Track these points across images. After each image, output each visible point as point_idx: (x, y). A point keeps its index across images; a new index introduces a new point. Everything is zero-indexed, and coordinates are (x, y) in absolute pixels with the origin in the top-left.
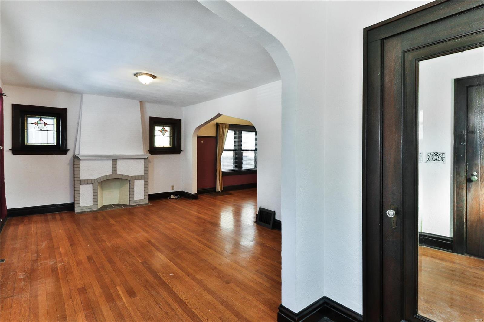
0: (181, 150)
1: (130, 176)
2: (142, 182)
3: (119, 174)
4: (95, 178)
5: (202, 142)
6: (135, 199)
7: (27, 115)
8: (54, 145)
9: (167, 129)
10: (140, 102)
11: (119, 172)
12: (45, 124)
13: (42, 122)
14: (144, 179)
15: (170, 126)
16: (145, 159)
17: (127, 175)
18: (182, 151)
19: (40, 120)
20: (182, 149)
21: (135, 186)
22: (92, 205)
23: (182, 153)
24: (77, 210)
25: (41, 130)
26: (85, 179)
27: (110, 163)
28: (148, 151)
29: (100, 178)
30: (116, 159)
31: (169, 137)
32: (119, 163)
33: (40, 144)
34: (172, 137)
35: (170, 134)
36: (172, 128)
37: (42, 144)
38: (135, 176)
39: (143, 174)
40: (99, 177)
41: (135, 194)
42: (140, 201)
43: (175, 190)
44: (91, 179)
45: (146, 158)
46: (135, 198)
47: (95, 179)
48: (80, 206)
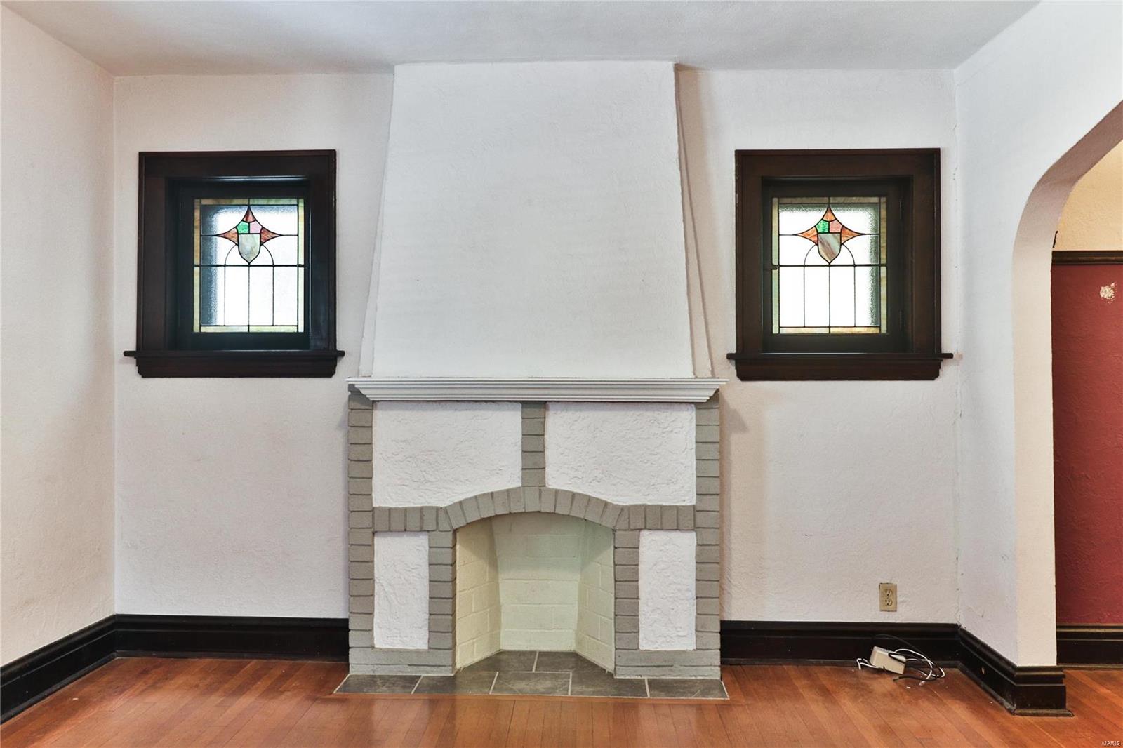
0: (945, 350)
1: (616, 506)
2: (685, 543)
3: (557, 492)
4: (442, 505)
5: (1107, 292)
6: (644, 645)
7: (201, 198)
8: (294, 330)
9: (859, 219)
10: (678, 68)
11: (557, 479)
12: (266, 235)
13: (255, 228)
14: (695, 528)
15: (875, 200)
16: (698, 405)
17: (598, 496)
18: (950, 356)
19: (246, 219)
20: (950, 342)
21: (641, 566)
22: (422, 645)
23: (947, 369)
24: (359, 664)
25: (249, 265)
26: (393, 505)
27: (511, 422)
28: (730, 356)
29: (460, 503)
30: (543, 404)
31: (865, 275)
32: (557, 424)
33: (245, 330)
34: (884, 269)
35: (876, 251)
36: (884, 213)
37: (253, 330)
38: (645, 507)
39: (691, 500)
40: (461, 498)
41: (640, 613)
42: (668, 659)
43: (905, 614)
44: (421, 509)
45: (704, 399)
46: (641, 636)
47: (437, 509)
48: (373, 647)
